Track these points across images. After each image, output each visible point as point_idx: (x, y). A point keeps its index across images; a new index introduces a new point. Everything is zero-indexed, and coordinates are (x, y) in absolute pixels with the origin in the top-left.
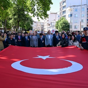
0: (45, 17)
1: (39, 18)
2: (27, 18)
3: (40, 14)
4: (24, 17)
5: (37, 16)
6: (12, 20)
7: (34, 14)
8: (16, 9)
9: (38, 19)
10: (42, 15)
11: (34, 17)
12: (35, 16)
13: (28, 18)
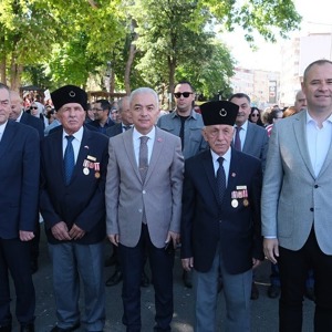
0: (281, 25)
1: (255, 33)
2: (205, 46)
3: (261, 14)
4: (193, 45)
5: (245, 26)
6: (147, 55)
7: (230, 16)
8: (163, 9)
9: (249, 39)
10: (268, 18)
11: (231, 30)
12: (233, 25)
13: (210, 50)
